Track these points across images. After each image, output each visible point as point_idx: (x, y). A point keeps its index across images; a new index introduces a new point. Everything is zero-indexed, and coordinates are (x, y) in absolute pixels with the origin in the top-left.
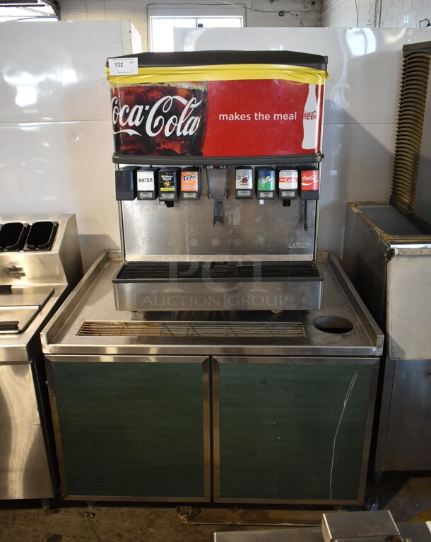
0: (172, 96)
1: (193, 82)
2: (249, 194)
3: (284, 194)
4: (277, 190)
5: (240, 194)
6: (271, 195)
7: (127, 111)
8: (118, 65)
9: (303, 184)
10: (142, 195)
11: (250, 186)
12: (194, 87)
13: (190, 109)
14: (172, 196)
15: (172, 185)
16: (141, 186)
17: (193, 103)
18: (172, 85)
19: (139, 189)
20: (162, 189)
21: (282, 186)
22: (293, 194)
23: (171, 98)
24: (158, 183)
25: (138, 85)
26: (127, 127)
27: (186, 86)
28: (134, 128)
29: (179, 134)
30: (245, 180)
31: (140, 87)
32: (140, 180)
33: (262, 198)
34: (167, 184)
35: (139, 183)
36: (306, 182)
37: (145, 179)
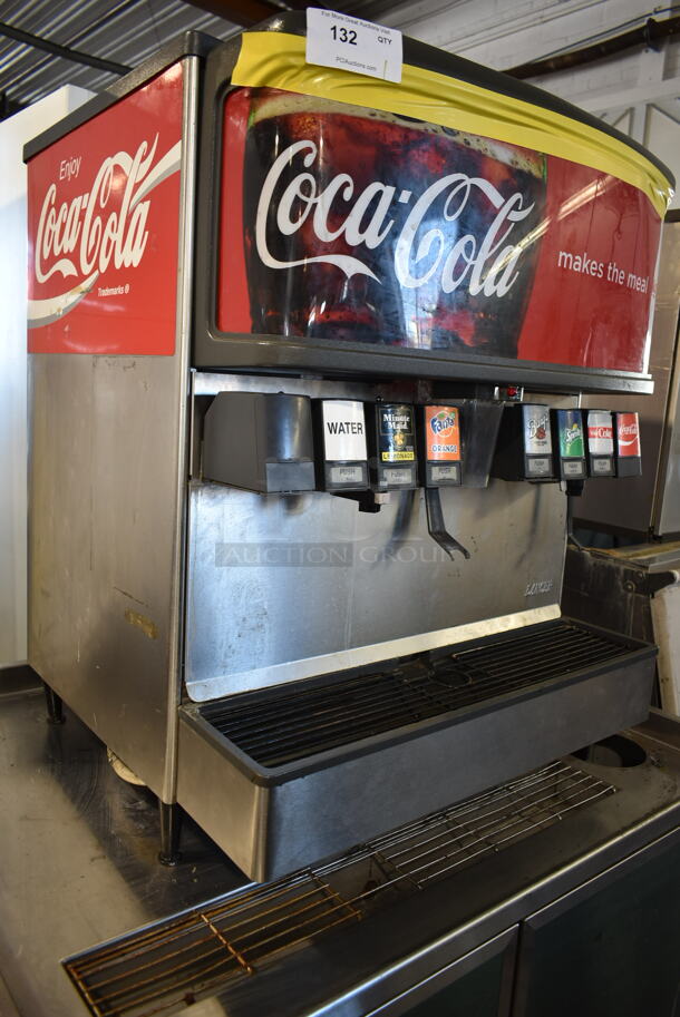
0: (470, 177)
1: (522, 149)
2: (546, 466)
3: (597, 465)
4: (589, 459)
5: (532, 467)
6: (579, 469)
7: (348, 195)
8: (340, 34)
9: (620, 442)
10: (337, 477)
11: (549, 445)
12: (523, 164)
13: (506, 223)
14: (407, 477)
15: (408, 442)
16: (335, 448)
17: (515, 207)
18: (474, 145)
19: (329, 457)
20: (385, 456)
21: (594, 446)
22: (608, 466)
23: (469, 181)
24: (375, 437)
25: (390, 119)
26: (341, 247)
27: (504, 156)
28: (361, 252)
29: (474, 289)
30: (541, 433)
31: (392, 126)
32: (333, 429)
34: (398, 440)
35: (328, 438)
36: (623, 438)
37: (347, 424)
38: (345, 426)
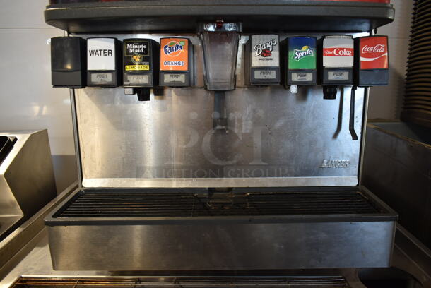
2: (273, 75)
3: (332, 76)
4: (320, 70)
5: (258, 75)
6: (309, 78)
9: (362, 59)
10: (95, 78)
11: (275, 61)
14: (144, 80)
15: (145, 60)
16: (93, 63)
19: (90, 68)
20: (128, 68)
21: (328, 62)
22: (345, 76)
24: (122, 57)
30: (266, 53)
32: (92, 53)
33: (295, 83)
34: (137, 59)
35: (90, 58)
36: (367, 55)
37: (101, 50)
38: (99, 52)
